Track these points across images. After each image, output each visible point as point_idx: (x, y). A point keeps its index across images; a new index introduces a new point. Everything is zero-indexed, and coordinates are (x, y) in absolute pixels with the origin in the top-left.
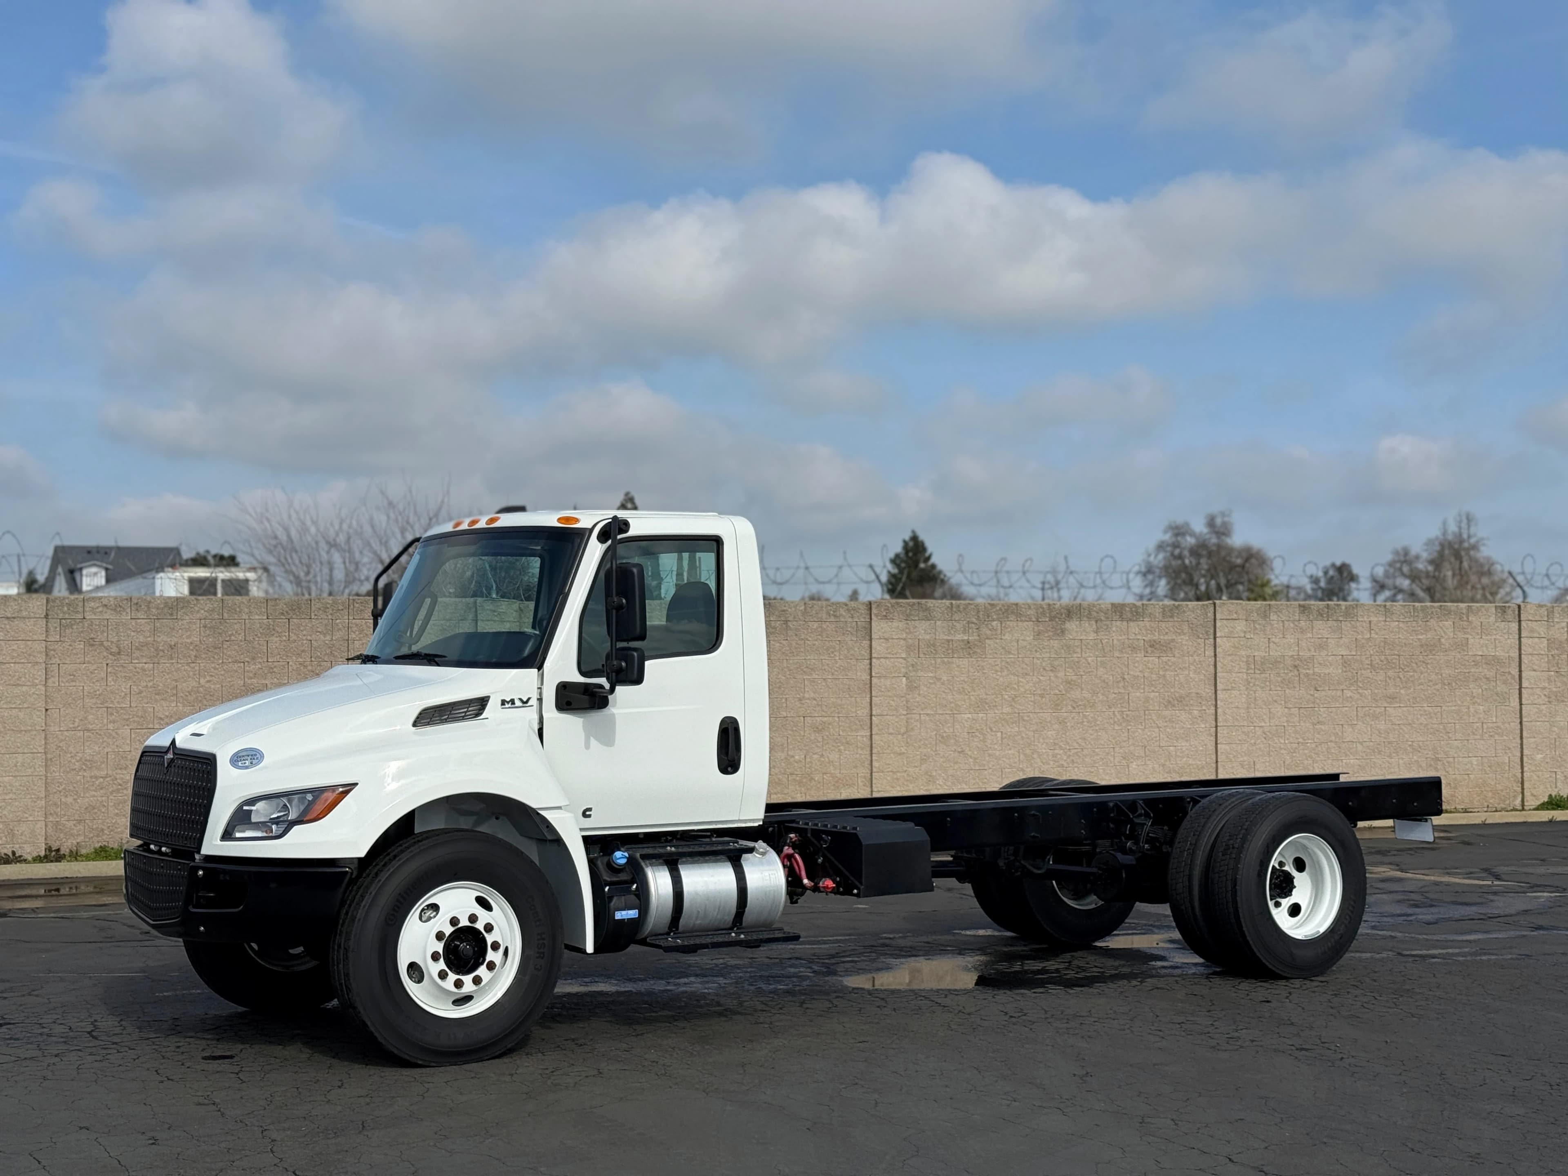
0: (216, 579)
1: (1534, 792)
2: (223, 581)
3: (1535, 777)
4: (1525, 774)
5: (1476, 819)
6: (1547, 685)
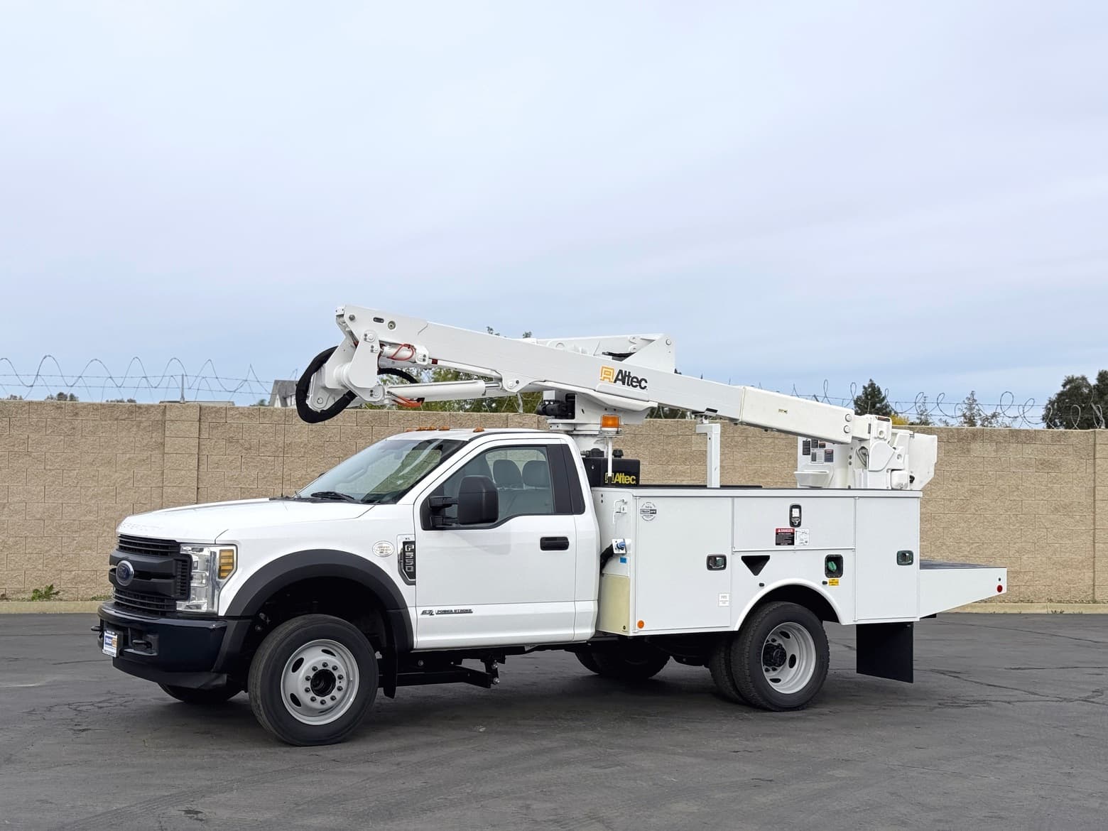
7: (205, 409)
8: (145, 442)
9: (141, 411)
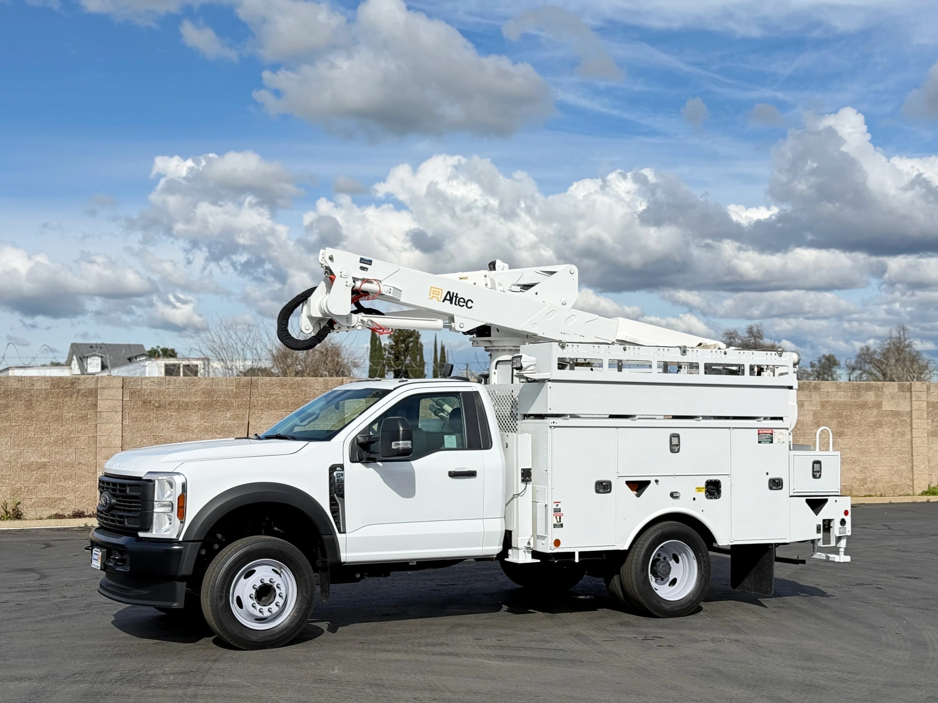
0: (179, 365)
1: (920, 485)
2: (184, 366)
3: (920, 477)
4: (914, 476)
5: (886, 500)
6: (926, 426)
7: (126, 379)
8: (83, 404)
9: (80, 381)
